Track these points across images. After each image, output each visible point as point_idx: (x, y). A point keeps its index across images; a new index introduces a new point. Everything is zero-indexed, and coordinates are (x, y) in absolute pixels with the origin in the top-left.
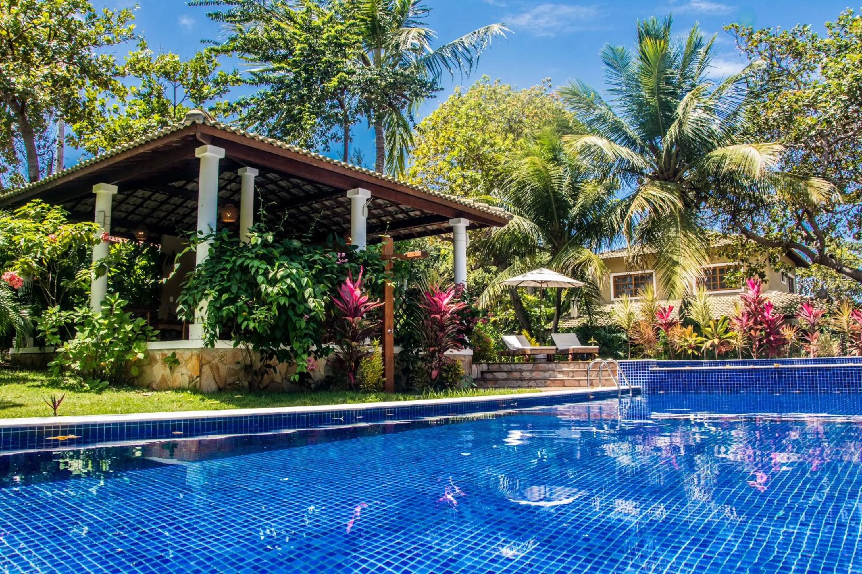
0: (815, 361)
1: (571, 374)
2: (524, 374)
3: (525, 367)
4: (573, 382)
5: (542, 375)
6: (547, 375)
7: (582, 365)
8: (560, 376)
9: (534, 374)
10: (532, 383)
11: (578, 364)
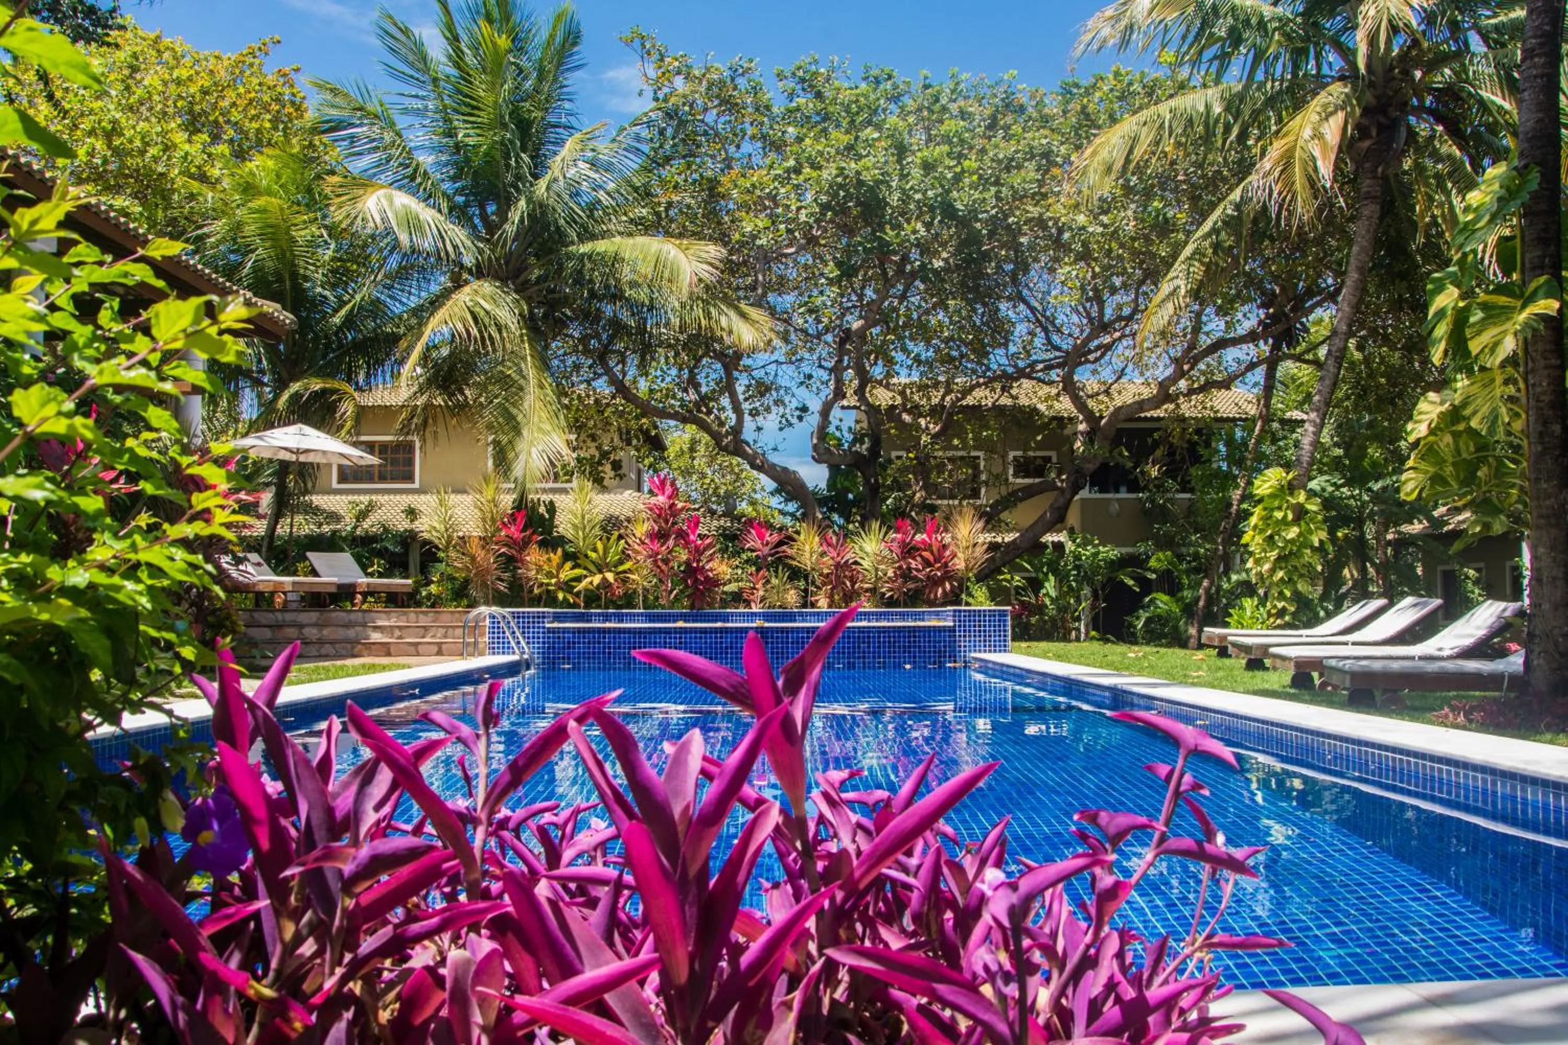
0: (768, 617)
1: (397, 633)
2: (307, 631)
3: (304, 617)
4: (406, 647)
5: (341, 633)
6: (351, 633)
7: (412, 616)
8: (376, 637)
9: (325, 632)
10: (327, 649)
11: (405, 613)
